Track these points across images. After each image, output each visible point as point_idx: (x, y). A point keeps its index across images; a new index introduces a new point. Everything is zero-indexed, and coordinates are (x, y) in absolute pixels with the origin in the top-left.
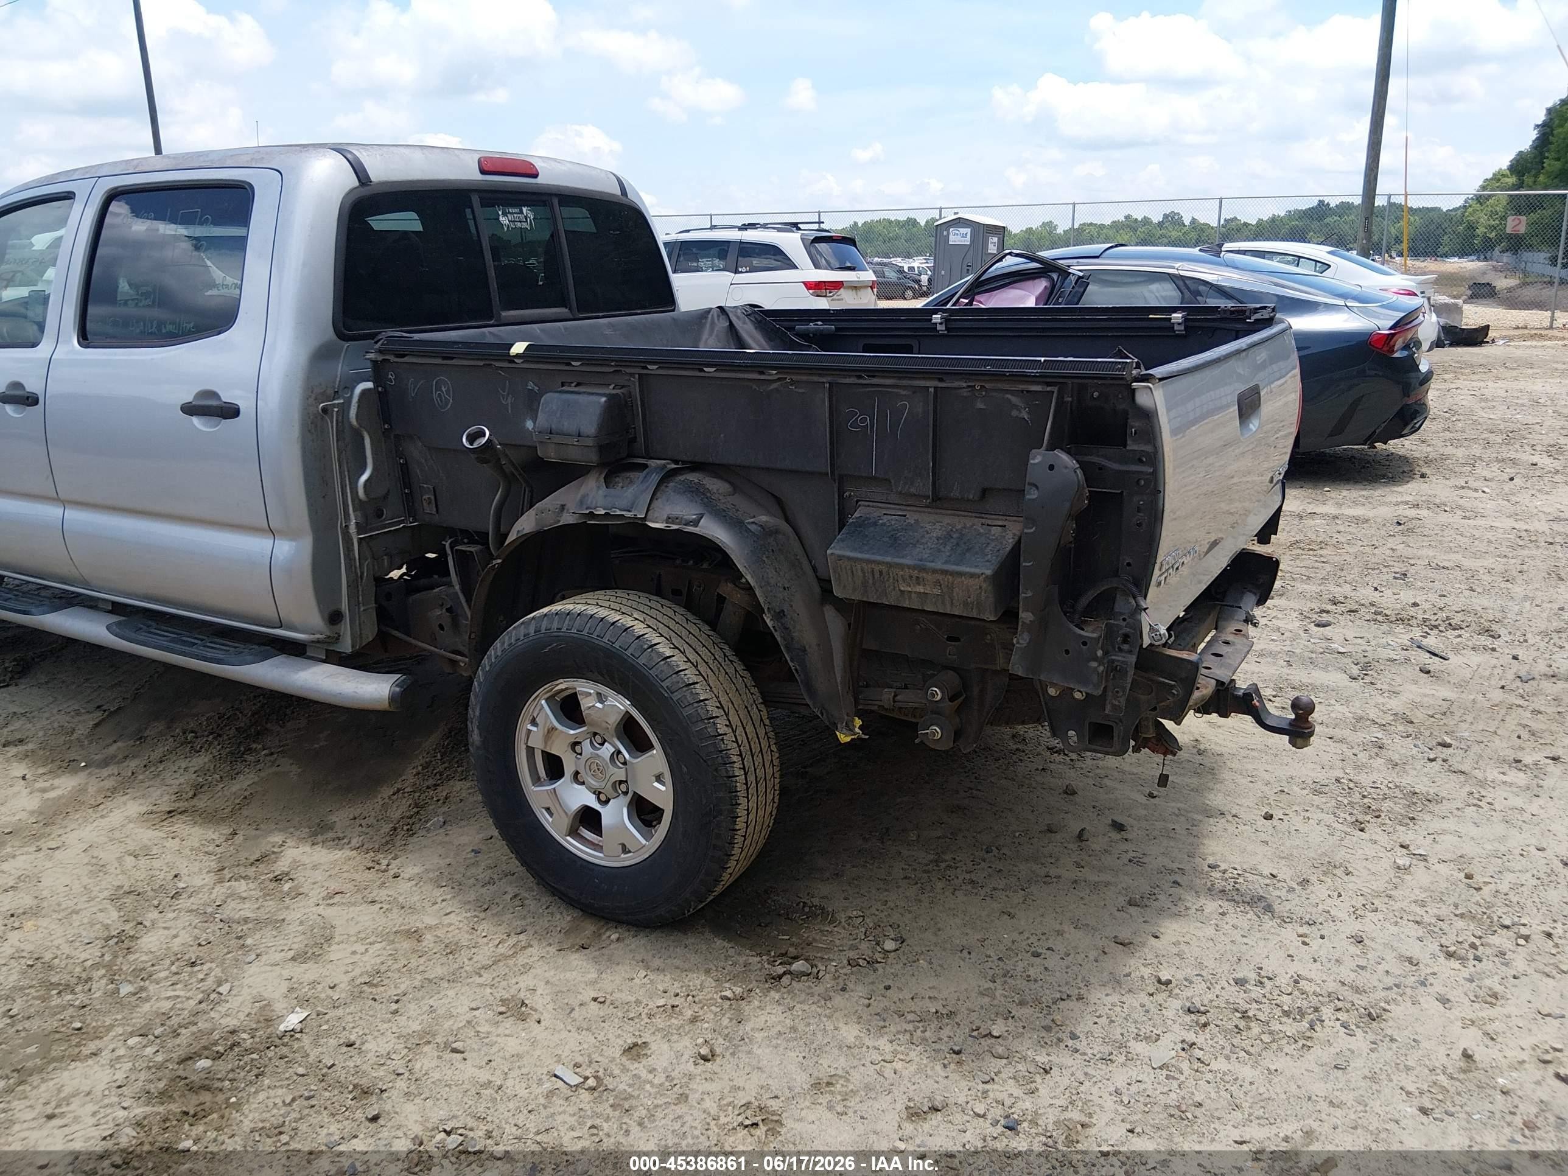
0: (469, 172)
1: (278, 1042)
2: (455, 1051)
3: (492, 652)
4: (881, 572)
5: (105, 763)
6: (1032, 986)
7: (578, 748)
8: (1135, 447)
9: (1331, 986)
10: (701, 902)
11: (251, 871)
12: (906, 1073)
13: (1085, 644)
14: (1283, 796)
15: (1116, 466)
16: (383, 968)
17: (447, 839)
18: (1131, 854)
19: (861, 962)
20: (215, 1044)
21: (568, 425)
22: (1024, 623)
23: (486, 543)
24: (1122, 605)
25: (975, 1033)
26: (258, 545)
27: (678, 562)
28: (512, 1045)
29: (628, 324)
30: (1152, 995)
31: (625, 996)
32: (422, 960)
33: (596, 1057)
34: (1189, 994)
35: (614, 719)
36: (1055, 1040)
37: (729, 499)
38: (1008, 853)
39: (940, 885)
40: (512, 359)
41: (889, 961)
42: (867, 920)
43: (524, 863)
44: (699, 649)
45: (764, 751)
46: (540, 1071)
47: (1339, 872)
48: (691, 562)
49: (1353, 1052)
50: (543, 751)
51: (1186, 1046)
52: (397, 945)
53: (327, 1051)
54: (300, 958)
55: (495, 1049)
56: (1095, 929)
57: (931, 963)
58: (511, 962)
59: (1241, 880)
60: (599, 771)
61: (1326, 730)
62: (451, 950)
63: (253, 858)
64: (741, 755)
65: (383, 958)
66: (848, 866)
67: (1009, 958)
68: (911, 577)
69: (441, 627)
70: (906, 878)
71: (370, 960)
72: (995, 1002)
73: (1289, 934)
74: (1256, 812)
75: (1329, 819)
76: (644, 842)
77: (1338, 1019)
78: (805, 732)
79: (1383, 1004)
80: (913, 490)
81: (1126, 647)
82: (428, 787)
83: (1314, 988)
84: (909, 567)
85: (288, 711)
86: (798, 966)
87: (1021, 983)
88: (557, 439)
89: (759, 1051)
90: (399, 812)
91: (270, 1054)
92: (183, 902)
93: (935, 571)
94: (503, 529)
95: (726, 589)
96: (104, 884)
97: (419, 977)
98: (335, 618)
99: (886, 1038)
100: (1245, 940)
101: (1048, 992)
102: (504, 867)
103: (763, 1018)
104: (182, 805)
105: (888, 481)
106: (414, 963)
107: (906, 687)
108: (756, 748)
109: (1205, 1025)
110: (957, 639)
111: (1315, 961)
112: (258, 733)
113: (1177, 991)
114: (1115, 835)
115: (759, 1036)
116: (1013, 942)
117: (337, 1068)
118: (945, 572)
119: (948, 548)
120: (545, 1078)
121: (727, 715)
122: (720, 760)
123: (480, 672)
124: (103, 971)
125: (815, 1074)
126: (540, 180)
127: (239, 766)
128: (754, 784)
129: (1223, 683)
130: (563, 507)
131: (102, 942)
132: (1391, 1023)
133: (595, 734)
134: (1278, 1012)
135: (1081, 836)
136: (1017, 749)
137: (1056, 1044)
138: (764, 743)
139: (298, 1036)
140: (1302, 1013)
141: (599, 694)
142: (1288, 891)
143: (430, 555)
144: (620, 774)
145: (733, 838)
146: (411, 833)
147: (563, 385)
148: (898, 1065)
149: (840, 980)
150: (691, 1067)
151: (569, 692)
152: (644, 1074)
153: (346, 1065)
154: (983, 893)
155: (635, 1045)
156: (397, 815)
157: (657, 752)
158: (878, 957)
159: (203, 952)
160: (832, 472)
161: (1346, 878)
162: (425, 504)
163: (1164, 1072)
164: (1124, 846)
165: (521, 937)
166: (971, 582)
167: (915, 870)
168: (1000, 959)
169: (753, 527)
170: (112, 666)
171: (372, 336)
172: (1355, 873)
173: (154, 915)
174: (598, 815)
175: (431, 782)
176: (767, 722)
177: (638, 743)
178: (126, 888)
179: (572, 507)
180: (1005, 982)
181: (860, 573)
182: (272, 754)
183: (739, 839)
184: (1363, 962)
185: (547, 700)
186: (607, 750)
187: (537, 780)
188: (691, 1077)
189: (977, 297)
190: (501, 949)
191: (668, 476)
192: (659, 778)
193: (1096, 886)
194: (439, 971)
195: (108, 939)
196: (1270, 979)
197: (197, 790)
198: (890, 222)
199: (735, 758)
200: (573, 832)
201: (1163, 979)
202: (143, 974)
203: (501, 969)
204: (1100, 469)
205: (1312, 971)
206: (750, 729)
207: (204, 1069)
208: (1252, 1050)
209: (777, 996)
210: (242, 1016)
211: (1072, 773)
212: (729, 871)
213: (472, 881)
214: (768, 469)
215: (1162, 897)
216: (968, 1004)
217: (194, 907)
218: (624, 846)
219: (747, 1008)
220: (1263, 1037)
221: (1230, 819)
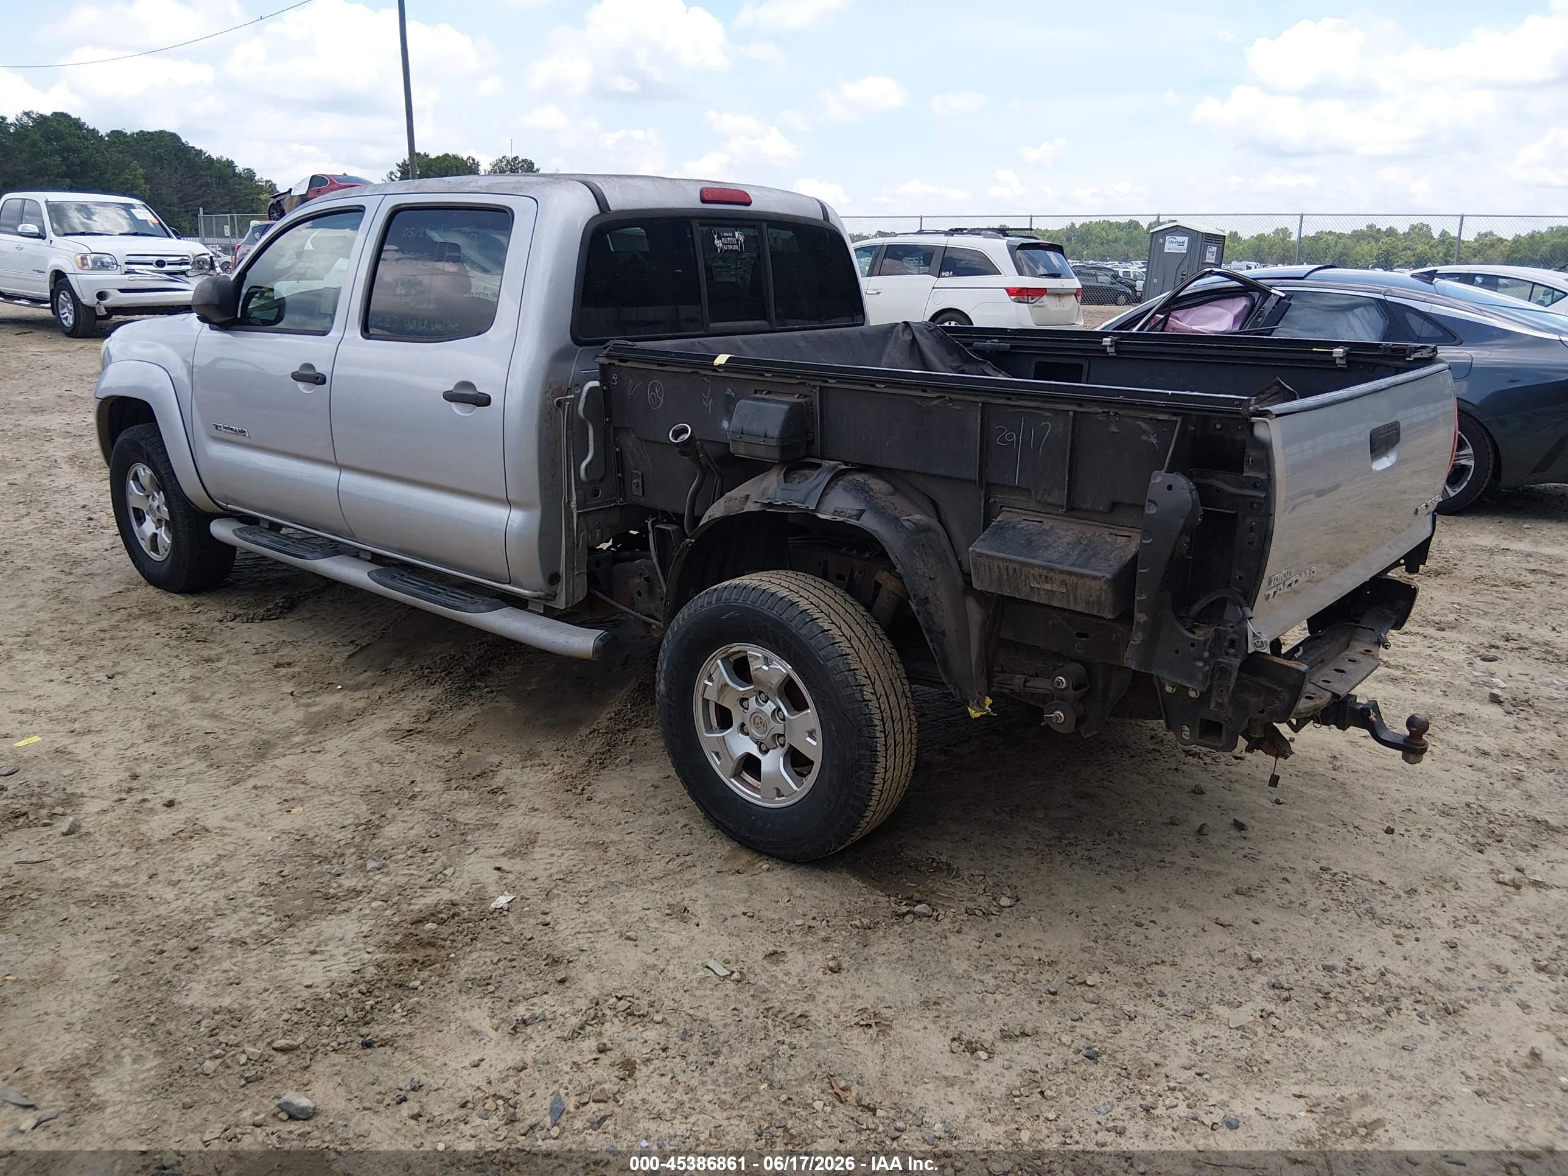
0: (691, 200)
1: (490, 916)
2: (629, 938)
3: (679, 616)
4: (1014, 570)
5: (357, 688)
6: (1131, 949)
7: (745, 703)
8: (1251, 474)
9: (1416, 981)
10: (841, 844)
11: (473, 783)
12: (1004, 1004)
13: (1193, 645)
14: (1409, 815)
15: (1234, 490)
16: (575, 870)
17: (632, 774)
18: (1247, 851)
19: (977, 912)
20: (441, 912)
21: (757, 428)
22: (1138, 623)
23: (681, 525)
24: (1229, 613)
25: (1071, 981)
26: (497, 514)
27: (844, 550)
28: (674, 940)
29: (820, 337)
30: (1242, 969)
31: (770, 915)
32: (606, 867)
33: (742, 957)
34: (1277, 973)
35: (776, 681)
36: (1143, 995)
37: (889, 498)
38: (1128, 838)
39: (1059, 858)
40: (715, 369)
41: (1003, 915)
42: (988, 879)
43: (694, 797)
44: (853, 626)
45: (904, 719)
46: (695, 962)
47: (1448, 886)
48: (854, 552)
49: (1423, 1037)
50: (716, 704)
51: (1264, 1014)
52: (587, 853)
53: (529, 927)
54: (510, 854)
55: (660, 941)
56: (1198, 910)
57: (1040, 920)
58: (678, 877)
59: (1349, 883)
60: (761, 724)
61: (1468, 759)
62: (631, 861)
63: (475, 774)
64: (882, 720)
65: (575, 862)
66: (977, 833)
67: (1114, 925)
68: (1040, 576)
69: (639, 593)
70: (1028, 849)
71: (565, 862)
72: (1095, 958)
73: (1385, 934)
74: (1379, 826)
75: (1450, 838)
76: (795, 788)
77: (1415, 1010)
78: (952, 716)
79: (1462, 1002)
80: (1049, 500)
81: (1232, 651)
82: (619, 731)
83: (1399, 981)
84: (1039, 566)
85: (507, 658)
86: (920, 908)
87: (1121, 946)
88: (746, 438)
89: (879, 971)
90: (595, 747)
91: (483, 924)
92: (418, 803)
93: (1061, 572)
94: (697, 513)
95: (882, 576)
96: (355, 783)
97: (603, 880)
98: (553, 579)
99: (991, 974)
100: (1341, 934)
101: (1144, 956)
102: (678, 802)
103: (886, 946)
104: (420, 727)
105: (1030, 490)
106: (600, 868)
107: (1037, 675)
108: (896, 715)
109: (1287, 1000)
110: (1086, 636)
111: (1405, 959)
112: (482, 674)
113: (1266, 969)
114: (1234, 833)
115: (880, 959)
116: (1120, 912)
117: (536, 941)
118: (1070, 573)
119: (1076, 552)
120: (699, 968)
121: (873, 684)
122: (864, 723)
123: (669, 632)
124: (353, 850)
125: (926, 994)
126: (751, 208)
127: (466, 699)
128: (893, 746)
129: (1339, 696)
130: (747, 497)
131: (353, 828)
132: (1466, 1018)
133: (760, 692)
134: (1359, 997)
135: (1201, 831)
136: (1154, 750)
137: (1145, 999)
138: (904, 712)
139: (505, 913)
140: (1381, 1000)
141: (766, 658)
142: (1393, 898)
143: (632, 532)
144: (779, 728)
145: (871, 791)
146: (603, 766)
147: (756, 392)
148: (999, 997)
149: (957, 924)
150: (820, 975)
151: (742, 654)
152: (780, 976)
153: (542, 938)
154: (1099, 869)
155: (775, 952)
156: (593, 751)
157: (811, 711)
158: (993, 909)
159: (433, 842)
160: (981, 481)
161: (1454, 892)
162: (634, 487)
163: (1240, 1032)
164: (1244, 844)
165: (688, 858)
166: (1093, 583)
167: (1038, 843)
168: (1105, 925)
169: (906, 524)
170: (363, 609)
171: (602, 342)
172: (1464, 888)
173: (394, 810)
174: (759, 761)
175: (621, 726)
176: (909, 695)
177: (797, 703)
178: (373, 788)
179: (754, 497)
180: (1106, 944)
181: (996, 570)
182: (492, 692)
183: (876, 792)
184: (1451, 965)
185: (722, 660)
186: (769, 707)
187: (709, 729)
188: (819, 983)
189: (1174, 313)
190: (671, 866)
191: (838, 475)
192: (811, 734)
193: (1207, 873)
194: (620, 877)
195: (358, 825)
196: (1357, 969)
197: (432, 715)
198: (1110, 224)
199: (877, 722)
200: (737, 775)
201: (1254, 957)
202: (385, 856)
203: (669, 881)
204: (1218, 491)
205: (1402, 968)
206: (892, 698)
207: (431, 930)
208: (1326, 1025)
209: (899, 930)
210: (462, 894)
211: (1204, 775)
212: (866, 819)
213: (651, 810)
214: (924, 474)
215: (1269, 890)
216: (1070, 957)
217: (427, 807)
218: (778, 790)
219: (872, 937)
220: (1339, 1015)
221: (1351, 829)
